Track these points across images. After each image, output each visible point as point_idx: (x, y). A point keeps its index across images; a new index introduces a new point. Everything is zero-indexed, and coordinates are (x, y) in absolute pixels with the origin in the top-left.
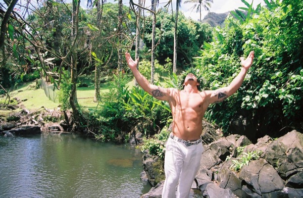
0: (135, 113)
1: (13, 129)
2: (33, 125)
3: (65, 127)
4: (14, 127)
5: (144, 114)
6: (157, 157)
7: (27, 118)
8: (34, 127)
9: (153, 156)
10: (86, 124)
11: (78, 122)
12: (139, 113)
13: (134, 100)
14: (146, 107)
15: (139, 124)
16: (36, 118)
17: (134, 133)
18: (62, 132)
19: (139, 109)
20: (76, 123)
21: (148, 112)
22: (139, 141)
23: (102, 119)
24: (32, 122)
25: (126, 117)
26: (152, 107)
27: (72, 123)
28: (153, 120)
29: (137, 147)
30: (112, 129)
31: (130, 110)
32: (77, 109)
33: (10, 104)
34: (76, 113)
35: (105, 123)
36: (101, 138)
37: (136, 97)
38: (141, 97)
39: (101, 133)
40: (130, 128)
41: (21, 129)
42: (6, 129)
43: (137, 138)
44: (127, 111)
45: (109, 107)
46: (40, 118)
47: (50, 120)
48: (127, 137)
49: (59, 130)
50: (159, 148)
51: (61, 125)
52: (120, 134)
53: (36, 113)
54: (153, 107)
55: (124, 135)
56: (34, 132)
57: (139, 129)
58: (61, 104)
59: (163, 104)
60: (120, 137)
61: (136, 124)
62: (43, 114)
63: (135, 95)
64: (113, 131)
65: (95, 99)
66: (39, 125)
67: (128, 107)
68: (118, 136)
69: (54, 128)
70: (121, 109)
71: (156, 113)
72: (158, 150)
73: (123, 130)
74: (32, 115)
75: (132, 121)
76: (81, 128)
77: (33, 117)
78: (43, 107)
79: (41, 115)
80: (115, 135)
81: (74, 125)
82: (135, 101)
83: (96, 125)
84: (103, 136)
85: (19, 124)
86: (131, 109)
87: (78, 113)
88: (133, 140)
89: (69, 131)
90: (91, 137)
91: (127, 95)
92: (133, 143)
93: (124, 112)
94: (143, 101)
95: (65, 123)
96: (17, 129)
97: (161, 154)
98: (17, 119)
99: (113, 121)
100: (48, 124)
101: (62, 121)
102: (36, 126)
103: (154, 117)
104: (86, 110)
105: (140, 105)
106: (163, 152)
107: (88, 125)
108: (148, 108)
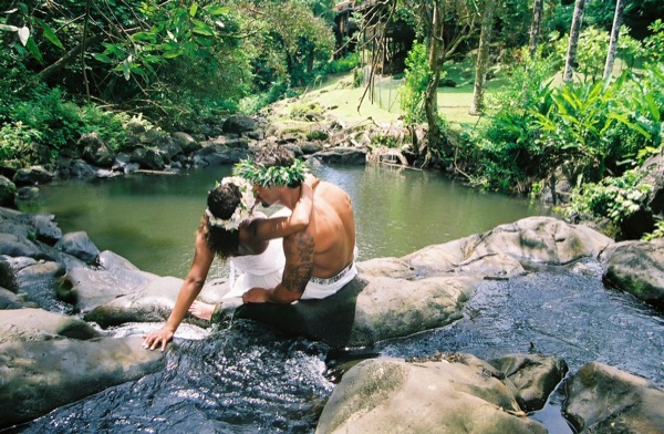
0: (561, 137)
1: (319, 153)
2: (353, 149)
3: (410, 159)
4: (320, 149)
5: (582, 141)
6: (605, 220)
7: (342, 137)
8: (356, 153)
9: (597, 219)
10: (452, 155)
11: (436, 151)
12: (570, 139)
13: (562, 110)
14: (589, 127)
15: (567, 162)
16: (357, 137)
17: (554, 180)
18: (404, 167)
19: (571, 130)
20: (432, 152)
21: (593, 139)
22: (561, 197)
23: (487, 145)
24: (351, 144)
25: (540, 145)
26: (603, 127)
27: (425, 151)
28: (599, 157)
29: (557, 209)
30: (505, 168)
31: (550, 132)
32: (438, 123)
33: (310, 112)
34: (435, 133)
35: (490, 155)
36: (482, 185)
37: (567, 102)
38: (580, 104)
39: (481, 174)
40: (545, 169)
41: (331, 153)
42: (307, 151)
43: (557, 190)
44: (542, 132)
45: (506, 122)
46: (366, 137)
47: (383, 142)
48: (537, 187)
49: (399, 162)
50: (612, 201)
51: (403, 153)
52: (521, 180)
53: (358, 129)
54: (606, 126)
55: (531, 184)
56: (354, 161)
57: (565, 172)
58: (405, 113)
59: (632, 120)
60: (520, 187)
61: (561, 162)
62: (371, 131)
63: (567, 97)
64: (508, 171)
65: (473, 109)
66: (364, 150)
67: (546, 124)
68: (516, 184)
69: (390, 157)
70: (530, 128)
71: (610, 141)
72: (611, 205)
73: (530, 173)
74: (350, 131)
75: (553, 156)
76: (440, 163)
77: (353, 135)
78: (370, 118)
79: (367, 132)
80: (511, 180)
81: (428, 155)
82: (565, 111)
83: (472, 159)
84: (484, 181)
85: (327, 145)
86: (553, 128)
87: (439, 132)
88: (549, 195)
89: (418, 166)
90: (460, 180)
91: (548, 97)
92: (547, 202)
93: (536, 134)
94: (583, 113)
95: (410, 150)
96: (327, 154)
97: (616, 212)
98: (323, 137)
99: (511, 152)
100: (378, 150)
101: (406, 146)
102: (359, 150)
103: (605, 151)
104: (455, 127)
105: (574, 120)
106: (621, 209)
107: (456, 157)
108: (594, 129)
